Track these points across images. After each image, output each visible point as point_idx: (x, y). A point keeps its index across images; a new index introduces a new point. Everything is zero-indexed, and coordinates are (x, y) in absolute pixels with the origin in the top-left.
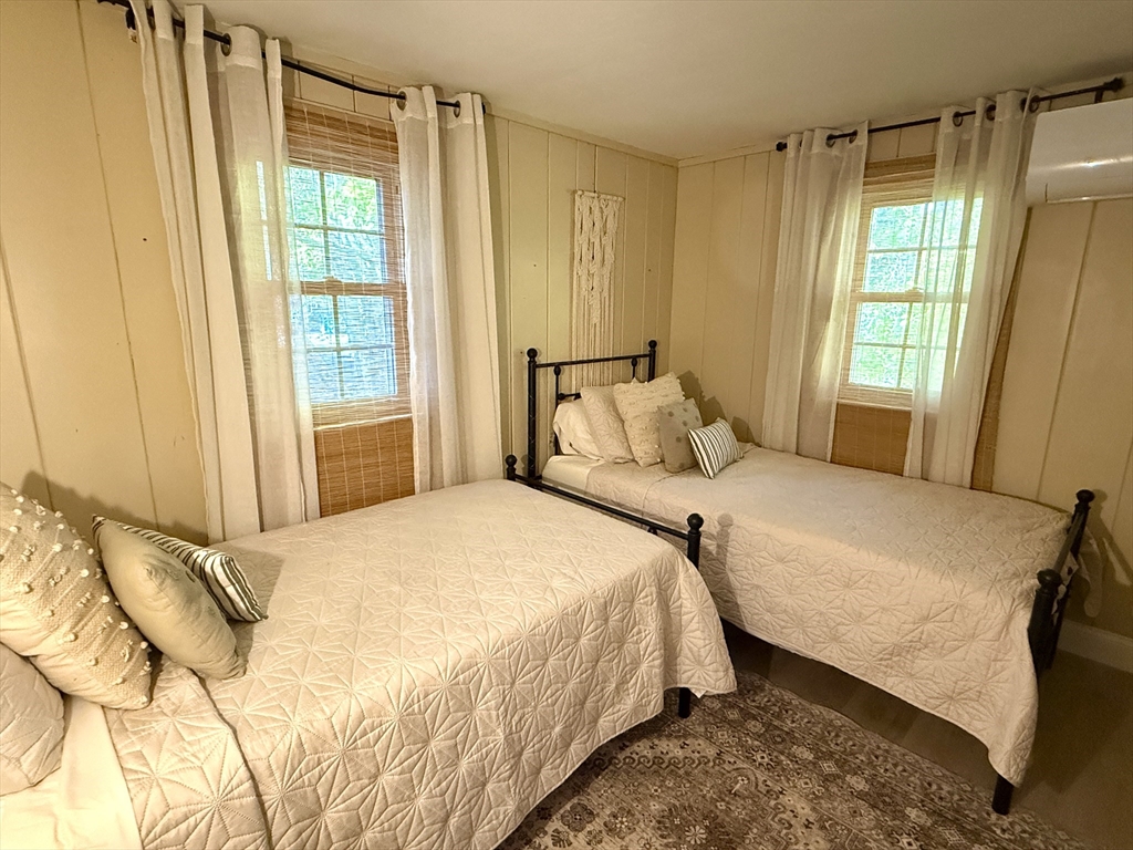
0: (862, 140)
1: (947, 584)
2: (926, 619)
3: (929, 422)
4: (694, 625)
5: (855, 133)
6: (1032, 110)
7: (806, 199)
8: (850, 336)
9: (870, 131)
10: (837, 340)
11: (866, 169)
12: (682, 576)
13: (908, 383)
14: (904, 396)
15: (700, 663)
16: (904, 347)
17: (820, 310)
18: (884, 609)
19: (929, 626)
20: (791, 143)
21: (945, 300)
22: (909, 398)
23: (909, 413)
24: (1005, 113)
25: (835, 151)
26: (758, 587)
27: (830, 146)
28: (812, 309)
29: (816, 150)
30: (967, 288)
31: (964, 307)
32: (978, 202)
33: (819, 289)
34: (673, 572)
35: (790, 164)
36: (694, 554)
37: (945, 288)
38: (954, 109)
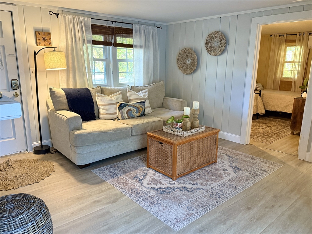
0: (285, 36)
1: (292, 97)
2: (290, 101)
3: (295, 82)
4: (260, 104)
5: (284, 35)
6: (309, 35)
7: (275, 46)
8: (283, 69)
9: (286, 35)
10: (280, 69)
11: (286, 41)
12: (259, 98)
13: (292, 77)
14: (291, 78)
15: (261, 109)
16: (292, 70)
17: (277, 64)
18: (285, 102)
19: (290, 102)
20: (273, 36)
21: (297, 63)
22: (292, 79)
23: (292, 81)
24: (305, 35)
25: (280, 38)
26: (268, 103)
27: (280, 37)
28: (276, 64)
29: (277, 37)
30: (300, 61)
31: (300, 64)
32: (302, 47)
33: (277, 61)
34: (258, 98)
35: (273, 39)
36: (260, 96)
37: (298, 60)
38: (299, 33)
